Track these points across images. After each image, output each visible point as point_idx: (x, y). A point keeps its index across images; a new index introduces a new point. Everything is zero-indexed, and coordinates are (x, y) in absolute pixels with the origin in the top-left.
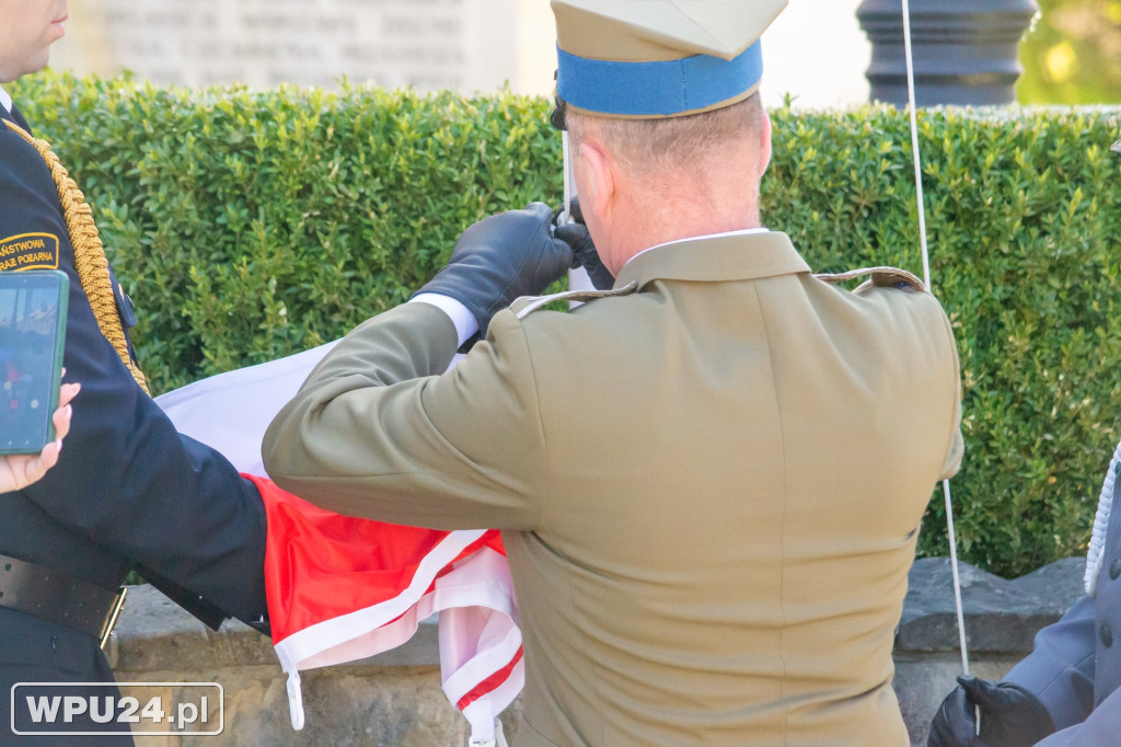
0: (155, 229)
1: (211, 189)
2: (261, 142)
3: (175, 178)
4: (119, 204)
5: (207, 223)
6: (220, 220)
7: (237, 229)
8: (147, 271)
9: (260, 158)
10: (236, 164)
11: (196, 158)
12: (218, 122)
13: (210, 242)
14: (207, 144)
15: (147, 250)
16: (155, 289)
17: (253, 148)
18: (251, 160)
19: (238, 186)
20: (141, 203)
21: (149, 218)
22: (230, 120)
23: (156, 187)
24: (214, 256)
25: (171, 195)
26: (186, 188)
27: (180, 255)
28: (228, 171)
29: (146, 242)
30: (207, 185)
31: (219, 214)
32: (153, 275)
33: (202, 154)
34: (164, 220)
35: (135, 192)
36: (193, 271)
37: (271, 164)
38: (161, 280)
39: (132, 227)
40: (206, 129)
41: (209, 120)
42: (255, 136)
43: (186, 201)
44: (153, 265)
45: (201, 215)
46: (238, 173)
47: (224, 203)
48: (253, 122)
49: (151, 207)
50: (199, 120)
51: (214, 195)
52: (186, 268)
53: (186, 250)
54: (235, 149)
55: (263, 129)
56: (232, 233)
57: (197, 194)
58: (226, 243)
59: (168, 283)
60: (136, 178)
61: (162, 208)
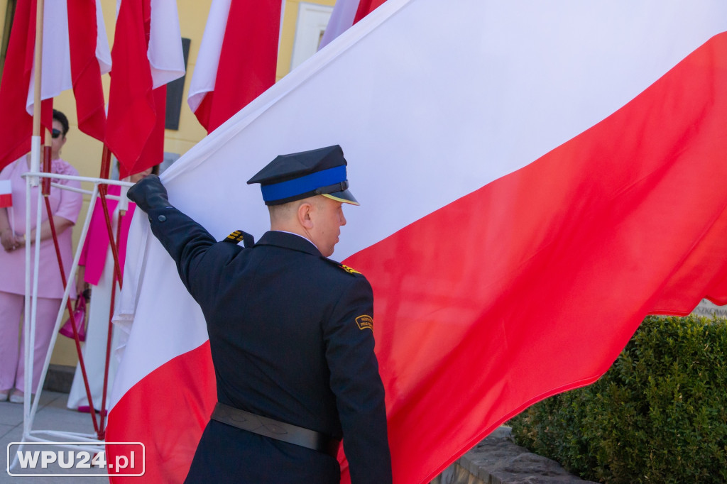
0: (638, 361)
1: (660, 349)
2: (680, 333)
3: (648, 343)
4: (626, 350)
5: (657, 361)
6: (662, 361)
7: (668, 364)
8: (633, 376)
9: (680, 340)
10: (671, 341)
11: (656, 337)
12: (666, 325)
13: (657, 368)
14: (661, 332)
15: (634, 368)
16: (635, 383)
17: (678, 336)
18: (676, 340)
19: (669, 349)
20: (634, 351)
21: (636, 356)
22: (670, 324)
23: (640, 346)
24: (658, 373)
25: (646, 349)
26: (651, 348)
27: (645, 372)
28: (667, 343)
29: (634, 365)
30: (659, 347)
31: (662, 358)
32: (635, 378)
33: (659, 336)
34: (642, 358)
35: (633, 347)
36: (650, 378)
37: (683, 342)
38: (638, 380)
39: (630, 359)
40: (661, 327)
41: (663, 324)
42: (679, 331)
43: (650, 352)
44: (636, 374)
45: (655, 358)
46: (671, 344)
47: (664, 354)
48: (679, 326)
49: (638, 353)
50: (659, 324)
51: (661, 351)
52: (647, 377)
53: (648, 370)
54: (671, 335)
55: (682, 329)
56: (665, 365)
57: (654, 350)
58: (663, 369)
59: (640, 381)
60: (634, 342)
61: (641, 353)
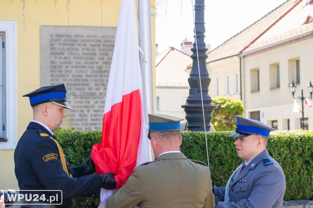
0: (77, 153)
1: (86, 146)
2: (93, 138)
3: (80, 145)
4: (72, 149)
5: (85, 151)
6: (87, 151)
7: (90, 152)
8: (76, 159)
9: (93, 141)
10: (89, 142)
11: (83, 142)
13: (85, 154)
14: (85, 139)
15: (76, 156)
16: (77, 162)
17: (92, 140)
18: (92, 142)
19: (90, 146)
20: (75, 149)
21: (76, 151)
22: (88, 135)
23: (77, 146)
24: (86, 157)
25: (80, 147)
26: (82, 146)
27: (81, 156)
28: (88, 143)
29: (75, 155)
30: (85, 145)
31: (87, 150)
32: (77, 160)
33: (84, 141)
34: (78, 151)
35: (74, 147)
36: (83, 159)
37: (95, 142)
38: (78, 161)
39: (74, 152)
40: (85, 137)
41: (85, 135)
42: (92, 138)
43: (82, 148)
44: (77, 158)
45: (84, 150)
46: (90, 144)
47: (87, 148)
48: (92, 136)
49: (76, 149)
50: (84, 136)
51: (86, 147)
53: (82, 156)
54: (89, 140)
55: (94, 137)
56: (89, 153)
57: (83, 147)
58: (88, 154)
59: (79, 161)
60: (74, 145)
61: (78, 149)
